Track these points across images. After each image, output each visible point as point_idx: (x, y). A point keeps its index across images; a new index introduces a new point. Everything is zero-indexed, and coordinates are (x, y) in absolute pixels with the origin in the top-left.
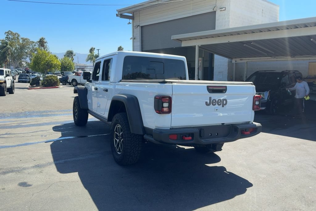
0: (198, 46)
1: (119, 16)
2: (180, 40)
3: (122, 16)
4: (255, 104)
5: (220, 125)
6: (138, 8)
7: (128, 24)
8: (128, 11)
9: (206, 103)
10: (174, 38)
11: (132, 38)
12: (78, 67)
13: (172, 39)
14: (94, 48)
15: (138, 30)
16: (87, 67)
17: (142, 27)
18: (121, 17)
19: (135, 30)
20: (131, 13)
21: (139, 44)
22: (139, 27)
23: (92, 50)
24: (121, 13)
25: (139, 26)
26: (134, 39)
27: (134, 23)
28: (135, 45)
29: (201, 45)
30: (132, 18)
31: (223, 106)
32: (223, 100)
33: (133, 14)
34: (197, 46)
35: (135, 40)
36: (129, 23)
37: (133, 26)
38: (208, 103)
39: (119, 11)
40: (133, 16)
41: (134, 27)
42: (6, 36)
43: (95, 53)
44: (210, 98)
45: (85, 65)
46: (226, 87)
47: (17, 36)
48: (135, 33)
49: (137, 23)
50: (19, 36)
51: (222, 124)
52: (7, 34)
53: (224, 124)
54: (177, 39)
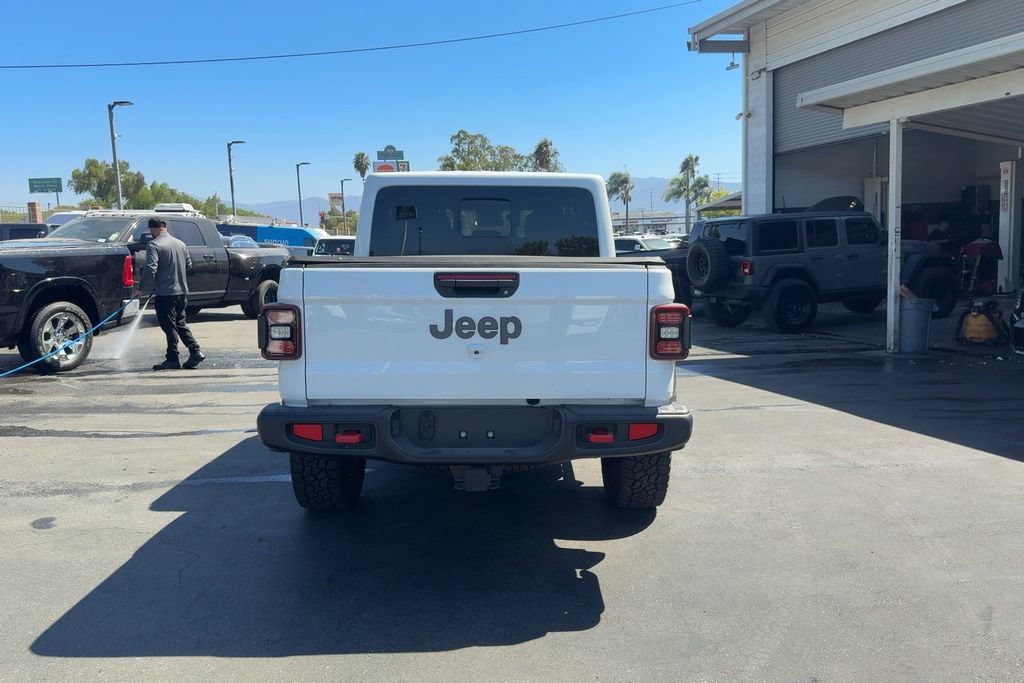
0: (898, 120)
1: (695, 49)
2: (836, 107)
3: (705, 46)
4: (659, 334)
5: (522, 407)
6: (752, 13)
7: (728, 69)
8: (723, 25)
9: (434, 330)
10: (805, 103)
11: (741, 114)
12: (649, 222)
13: (799, 105)
14: (697, 159)
15: (763, 85)
16: (674, 221)
17: (775, 72)
18: (701, 51)
19: (754, 85)
20: (742, 32)
21: (764, 132)
22: (763, 74)
23: (688, 165)
24: (701, 37)
25: (764, 69)
26: (749, 116)
27: (751, 64)
28: (750, 136)
29: (909, 118)
30: (744, 47)
31: (504, 341)
32: (505, 321)
33: (746, 33)
34: (896, 122)
35: (750, 120)
36: (732, 64)
37: (747, 74)
38: (441, 328)
39: (695, 32)
40: (746, 39)
41: (751, 76)
42: (453, 146)
43: (700, 171)
44: (449, 314)
45: (668, 214)
46: (516, 276)
47: (478, 142)
48: (751, 98)
49: (759, 59)
50: (484, 140)
51: (529, 401)
52: (456, 141)
53: (537, 401)
54: (822, 105)
